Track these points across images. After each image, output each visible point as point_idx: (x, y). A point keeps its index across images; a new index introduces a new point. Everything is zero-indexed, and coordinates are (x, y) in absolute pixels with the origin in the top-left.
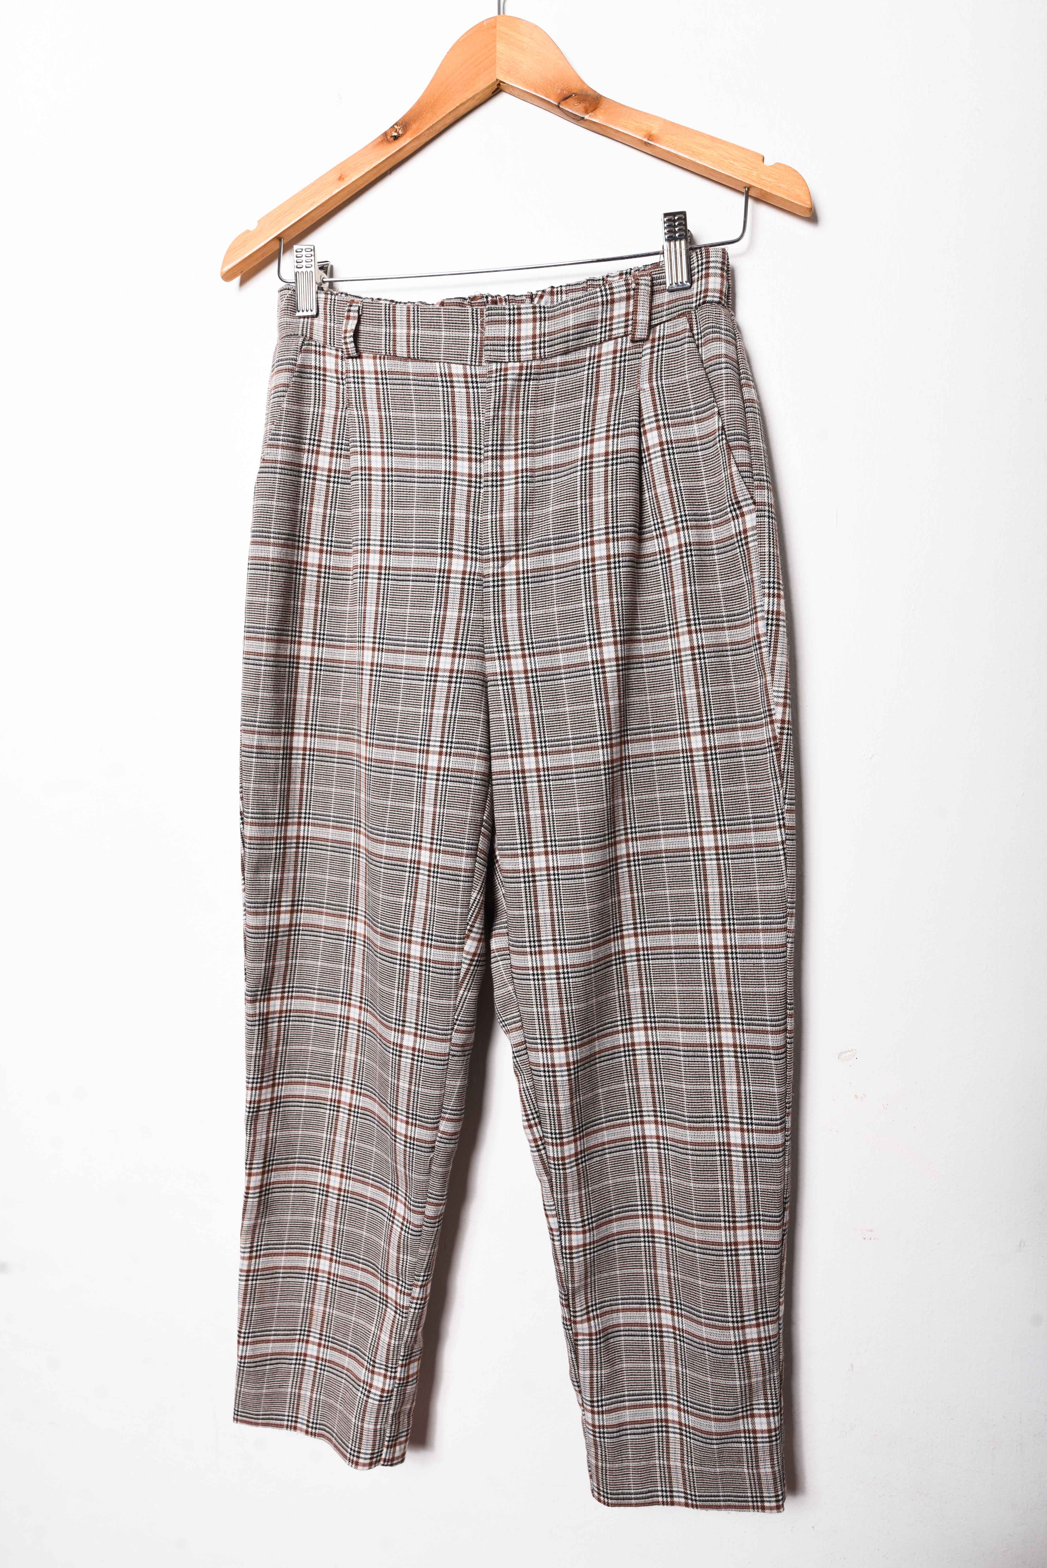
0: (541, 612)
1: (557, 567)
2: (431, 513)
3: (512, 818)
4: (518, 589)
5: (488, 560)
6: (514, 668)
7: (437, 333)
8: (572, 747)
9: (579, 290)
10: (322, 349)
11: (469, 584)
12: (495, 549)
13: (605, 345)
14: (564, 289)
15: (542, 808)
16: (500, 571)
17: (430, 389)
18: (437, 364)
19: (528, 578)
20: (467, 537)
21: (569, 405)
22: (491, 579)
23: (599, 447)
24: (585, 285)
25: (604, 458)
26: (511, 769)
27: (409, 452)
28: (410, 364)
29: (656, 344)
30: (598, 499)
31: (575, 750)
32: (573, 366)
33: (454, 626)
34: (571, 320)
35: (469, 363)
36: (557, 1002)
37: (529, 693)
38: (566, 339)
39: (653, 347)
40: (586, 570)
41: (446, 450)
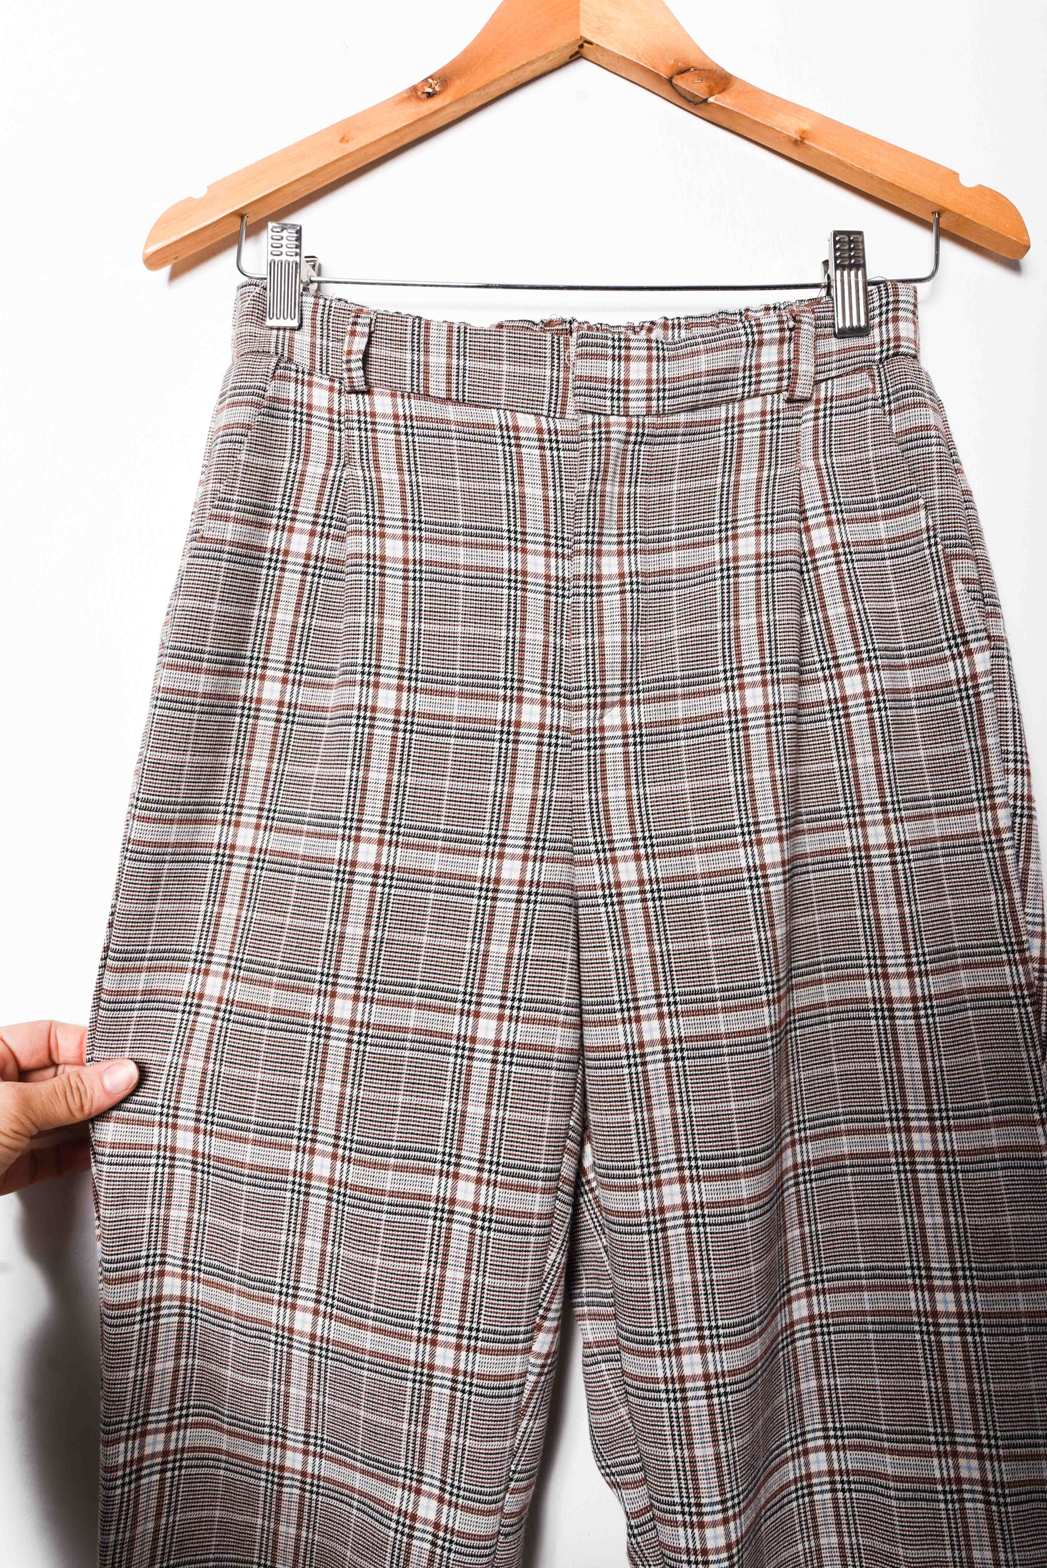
0: (664, 789)
1: (686, 720)
2: (488, 632)
3: (626, 1125)
4: (626, 753)
5: (579, 708)
6: (623, 878)
7: (494, 367)
8: (719, 1004)
9: (706, 325)
10: (306, 377)
11: (549, 744)
12: (592, 691)
13: (747, 402)
14: (683, 322)
15: (673, 1104)
16: (597, 724)
17: (483, 446)
18: (494, 411)
19: (641, 735)
20: (545, 670)
21: (697, 484)
22: (584, 736)
23: (746, 546)
24: (715, 319)
25: (754, 562)
26: (622, 1042)
27: (449, 537)
28: (450, 408)
29: (822, 406)
30: (748, 622)
31: (725, 1010)
32: (702, 429)
33: (526, 811)
34: (703, 363)
35: (545, 413)
36: (708, 1438)
37: (647, 916)
38: (695, 389)
39: (817, 411)
40: (734, 726)
41: (509, 539)
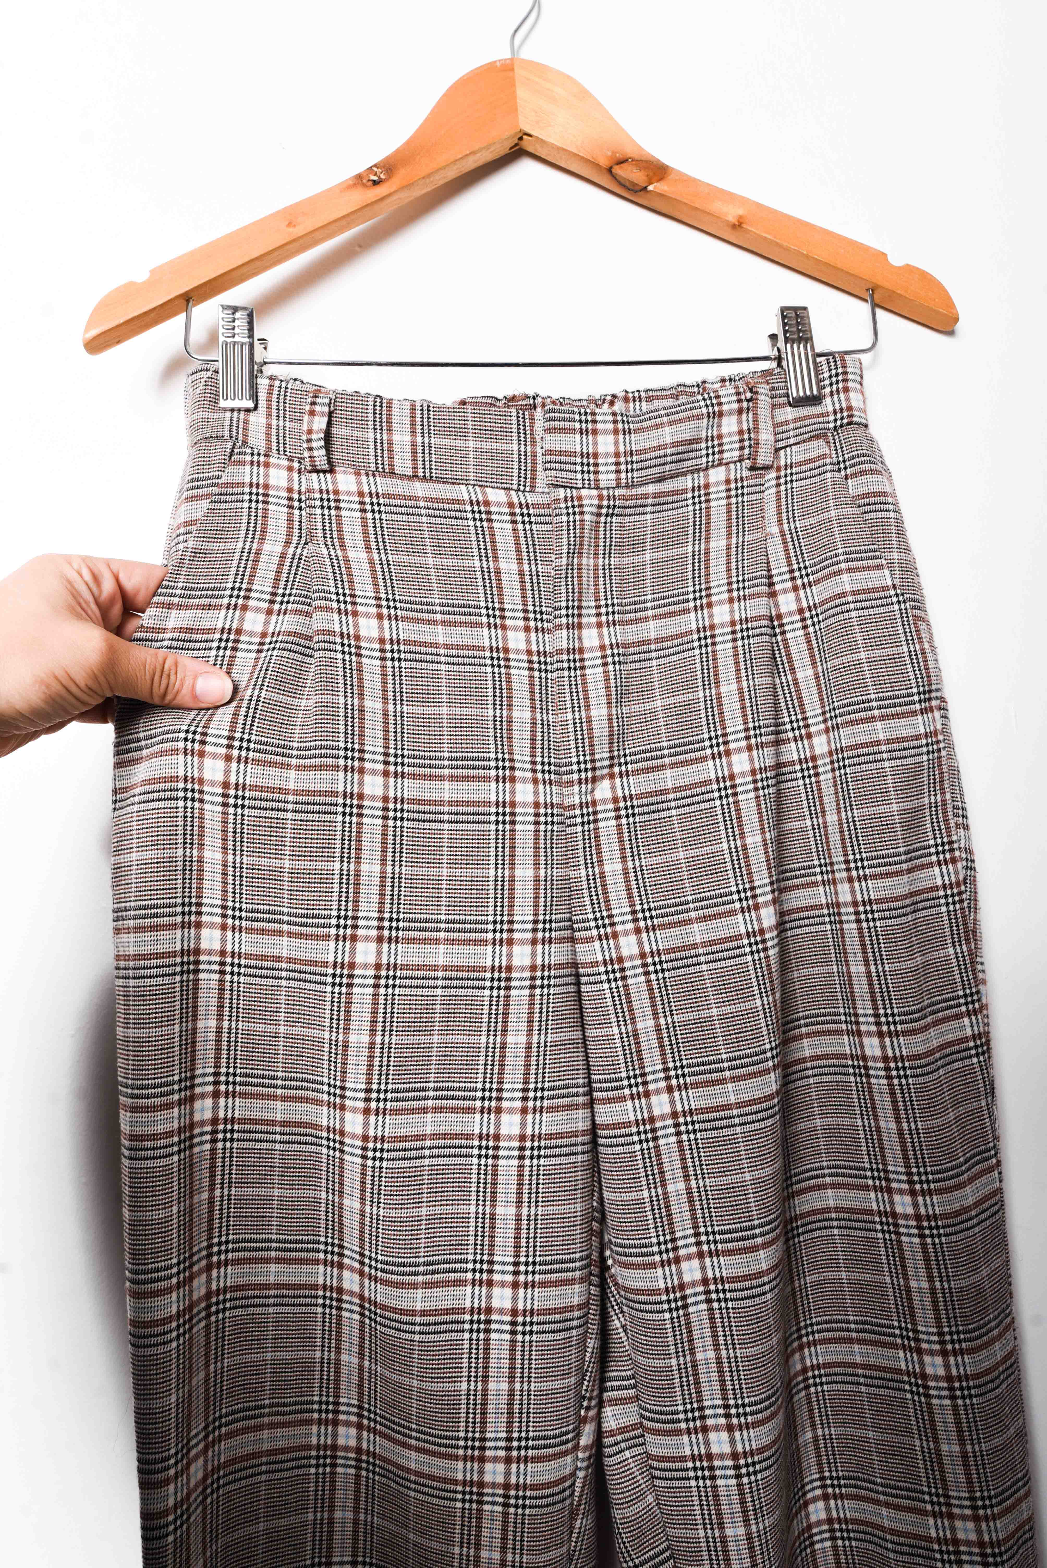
0: (659, 859)
1: (676, 789)
2: (475, 711)
3: (640, 1202)
4: (619, 826)
5: (570, 783)
6: (625, 953)
7: (460, 443)
8: (728, 1074)
9: (666, 397)
10: (262, 459)
11: (546, 823)
12: (582, 766)
13: (711, 472)
14: (642, 394)
15: (686, 1178)
16: (589, 798)
17: (454, 522)
18: (463, 487)
19: (633, 807)
20: (533, 748)
21: (669, 553)
22: (578, 812)
23: (721, 614)
24: (674, 391)
25: (729, 629)
26: (632, 1118)
27: (425, 616)
28: (417, 484)
29: (782, 473)
30: (729, 688)
31: (734, 1079)
32: (670, 499)
33: (530, 893)
34: (668, 435)
35: (515, 487)
36: (739, 1517)
37: (651, 990)
38: (662, 460)
39: (778, 478)
40: (723, 793)
41: (488, 616)
